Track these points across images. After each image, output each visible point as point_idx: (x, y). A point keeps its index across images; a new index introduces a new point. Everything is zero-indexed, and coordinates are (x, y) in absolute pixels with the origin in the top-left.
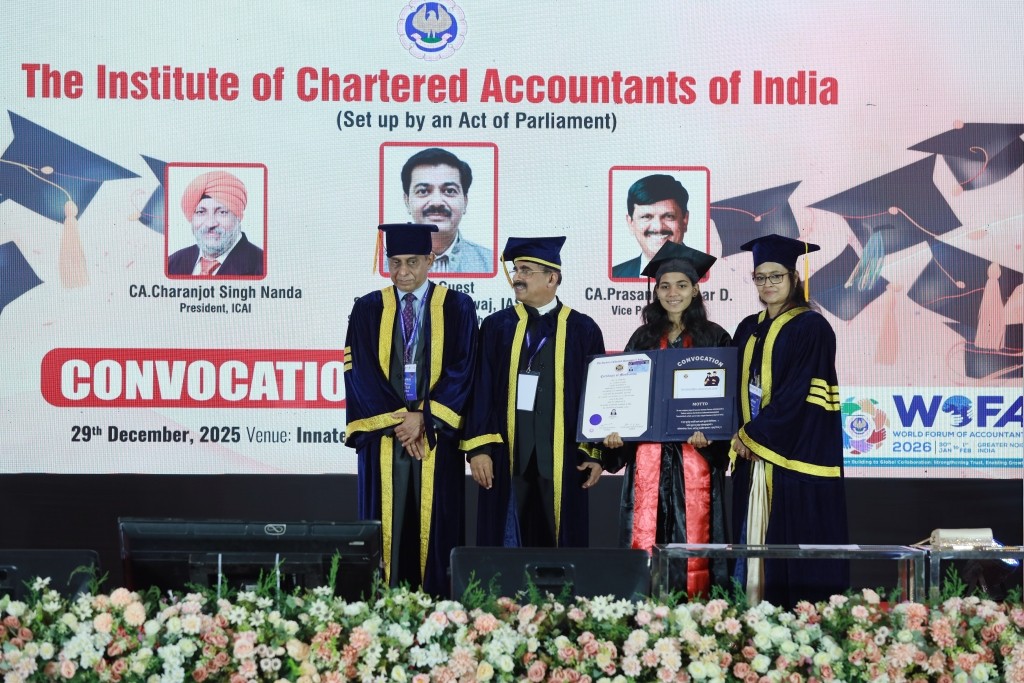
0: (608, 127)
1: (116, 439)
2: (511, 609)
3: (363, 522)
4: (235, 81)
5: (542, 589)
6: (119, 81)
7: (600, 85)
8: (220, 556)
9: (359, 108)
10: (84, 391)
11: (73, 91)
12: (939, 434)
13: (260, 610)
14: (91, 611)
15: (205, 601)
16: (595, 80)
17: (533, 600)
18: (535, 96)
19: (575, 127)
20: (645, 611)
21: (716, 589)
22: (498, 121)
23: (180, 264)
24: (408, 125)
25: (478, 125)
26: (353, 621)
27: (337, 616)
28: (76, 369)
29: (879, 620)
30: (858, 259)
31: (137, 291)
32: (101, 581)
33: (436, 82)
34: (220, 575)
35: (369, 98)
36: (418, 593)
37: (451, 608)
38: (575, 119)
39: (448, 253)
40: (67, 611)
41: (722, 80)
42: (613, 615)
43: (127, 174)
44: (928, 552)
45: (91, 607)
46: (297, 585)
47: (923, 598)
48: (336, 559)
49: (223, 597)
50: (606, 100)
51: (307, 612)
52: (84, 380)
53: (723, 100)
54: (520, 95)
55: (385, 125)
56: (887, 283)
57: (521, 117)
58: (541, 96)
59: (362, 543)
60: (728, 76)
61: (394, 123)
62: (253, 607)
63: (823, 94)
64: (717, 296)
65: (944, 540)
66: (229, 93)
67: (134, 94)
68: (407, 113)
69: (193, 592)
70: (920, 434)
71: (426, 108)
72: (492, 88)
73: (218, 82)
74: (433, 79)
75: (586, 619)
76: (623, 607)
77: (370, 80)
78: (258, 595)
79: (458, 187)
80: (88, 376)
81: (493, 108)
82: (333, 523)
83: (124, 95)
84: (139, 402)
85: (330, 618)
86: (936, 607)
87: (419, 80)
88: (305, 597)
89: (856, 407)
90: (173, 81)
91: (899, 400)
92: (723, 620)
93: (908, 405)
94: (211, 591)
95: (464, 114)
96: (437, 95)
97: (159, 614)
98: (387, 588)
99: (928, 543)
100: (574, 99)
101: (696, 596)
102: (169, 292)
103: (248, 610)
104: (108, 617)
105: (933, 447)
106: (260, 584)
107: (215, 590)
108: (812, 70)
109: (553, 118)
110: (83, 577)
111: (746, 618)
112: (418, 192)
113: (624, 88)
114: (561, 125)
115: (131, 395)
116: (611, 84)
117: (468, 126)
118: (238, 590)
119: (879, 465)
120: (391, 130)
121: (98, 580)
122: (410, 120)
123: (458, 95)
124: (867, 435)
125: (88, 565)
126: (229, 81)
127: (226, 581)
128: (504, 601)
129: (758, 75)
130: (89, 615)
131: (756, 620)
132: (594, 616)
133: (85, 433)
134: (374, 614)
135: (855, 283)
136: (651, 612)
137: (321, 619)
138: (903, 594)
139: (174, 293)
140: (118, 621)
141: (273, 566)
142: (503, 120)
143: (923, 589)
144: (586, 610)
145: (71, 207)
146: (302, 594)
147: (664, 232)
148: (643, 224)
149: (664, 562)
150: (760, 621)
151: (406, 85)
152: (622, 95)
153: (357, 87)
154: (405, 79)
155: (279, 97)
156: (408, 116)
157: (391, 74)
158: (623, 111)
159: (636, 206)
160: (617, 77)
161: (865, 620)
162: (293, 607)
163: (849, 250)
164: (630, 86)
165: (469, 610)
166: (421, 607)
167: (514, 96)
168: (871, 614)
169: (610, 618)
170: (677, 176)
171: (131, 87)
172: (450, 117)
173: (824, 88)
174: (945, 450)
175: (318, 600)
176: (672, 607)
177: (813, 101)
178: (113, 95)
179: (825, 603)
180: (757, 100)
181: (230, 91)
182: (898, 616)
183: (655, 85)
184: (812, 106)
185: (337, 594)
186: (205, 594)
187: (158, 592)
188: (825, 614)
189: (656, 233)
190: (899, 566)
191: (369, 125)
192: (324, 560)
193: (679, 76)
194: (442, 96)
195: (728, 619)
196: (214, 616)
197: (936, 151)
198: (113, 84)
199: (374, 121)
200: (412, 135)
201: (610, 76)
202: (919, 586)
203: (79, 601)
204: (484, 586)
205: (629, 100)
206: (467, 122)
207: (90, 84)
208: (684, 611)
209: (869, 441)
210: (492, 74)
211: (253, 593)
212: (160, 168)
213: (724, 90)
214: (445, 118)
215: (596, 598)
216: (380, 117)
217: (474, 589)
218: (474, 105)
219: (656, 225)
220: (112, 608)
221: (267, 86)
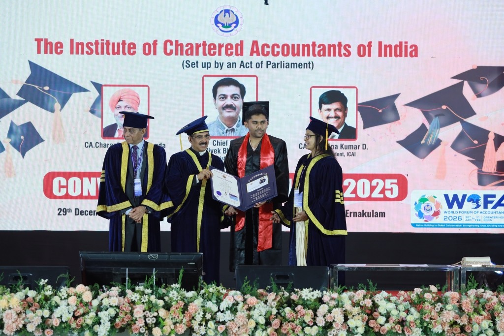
0: (310, 68)
1: (78, 214)
2: (264, 294)
3: (194, 253)
4: (135, 47)
5: (278, 285)
6: (80, 46)
7: (306, 48)
8: (127, 269)
9: (193, 59)
10: (63, 192)
11: (59, 51)
12: (465, 212)
13: (146, 295)
14: (67, 295)
15: (120, 290)
16: (304, 46)
17: (274, 290)
18: (276, 53)
19: (294, 68)
20: (327, 296)
21: (360, 285)
22: (258, 64)
23: (109, 132)
24: (215, 67)
25: (249, 67)
26: (190, 300)
27: (182, 298)
28: (60, 182)
29: (437, 300)
30: (427, 130)
31: (89, 145)
32: (71, 281)
33: (229, 47)
34: (127, 278)
35: (197, 54)
36: (220, 287)
37: (235, 294)
38: (294, 64)
39: (234, 127)
40: (56, 295)
41: (364, 46)
42: (312, 297)
43: (84, 90)
44: (460, 268)
45: (67, 293)
46: (163, 283)
47: (458, 290)
48: (181, 271)
49: (129, 289)
50: (309, 55)
51: (168, 296)
52: (63, 187)
53: (364, 55)
54: (268, 53)
55: (205, 67)
56: (441, 141)
57: (269, 63)
58: (278, 53)
59: (194, 263)
60: (366, 44)
61: (209, 66)
62: (143, 293)
63: (411, 53)
64: (361, 147)
65: (468, 262)
66: (132, 52)
67: (87, 52)
68: (215, 61)
69: (115, 286)
70: (456, 212)
71: (224, 59)
72: (255, 50)
73: (126, 47)
74: (227, 45)
75: (299, 299)
76: (317, 294)
77: (198, 46)
78: (145, 288)
79: (239, 96)
80: (65, 184)
81: (256, 59)
82: (180, 254)
83: (82, 53)
84: (89, 197)
85: (179, 298)
86: (464, 294)
87: (221, 46)
88: (167, 289)
89: (427, 200)
90: (105, 46)
91: (446, 196)
92: (364, 300)
93: (451, 199)
94: (123, 286)
95: (242, 62)
96: (229, 53)
97: (98, 297)
98: (206, 284)
99: (460, 264)
100: (294, 55)
101: (351, 288)
102: (103, 145)
103: (140, 295)
104: (75, 297)
105: (462, 218)
106: (146, 282)
107: (125, 286)
108: (406, 41)
109: (284, 64)
110: (63, 279)
111: (375, 299)
112: (220, 98)
113: (317, 49)
114: (287, 67)
115: (85, 194)
116: (311, 48)
117: (244, 67)
118: (135, 285)
119: (437, 227)
120: (208, 69)
121: (70, 280)
122: (217, 64)
123: (239, 52)
124: (432, 213)
125: (65, 274)
126: (132, 46)
127: (130, 281)
128: (261, 291)
129: (380, 43)
130: (66, 296)
131: (379, 300)
132: (303, 298)
133: (65, 211)
134: (199, 297)
135: (426, 141)
136: (330, 296)
137: (174, 299)
138: (448, 287)
139: (105, 146)
140: (79, 299)
141: (152, 274)
142: (260, 64)
143: (458, 285)
144: (299, 295)
145: (57, 106)
146: (166, 287)
147: (336, 117)
148: (326, 114)
149: (336, 272)
150: (381, 300)
151: (215, 48)
152: (316, 53)
153: (192, 49)
154: (214, 45)
155: (155, 53)
156: (216, 63)
157: (208, 43)
158: (317, 60)
159: (323, 105)
160: (314, 44)
161: (430, 300)
162: (161, 293)
163: (423, 126)
164: (319, 49)
165: (244, 295)
166: (222, 294)
167: (265, 53)
168: (433, 297)
169: (311, 299)
170: (342, 91)
171: (86, 49)
172: (235, 63)
173: (411, 49)
174: (468, 220)
175: (173, 290)
176: (340, 294)
177: (406, 56)
178: (77, 53)
179: (412, 292)
180: (380, 55)
181: (132, 51)
182: (446, 298)
183: (332, 48)
184: (406, 58)
185: (182, 287)
186: (120, 287)
187: (98, 286)
188: (412, 297)
189: (332, 118)
190: (446, 274)
191: (197, 67)
192: (176, 271)
193: (343, 44)
194: (232, 54)
195: (366, 299)
196: (124, 298)
197: (465, 79)
198: (77, 48)
199: (200, 65)
200: (218, 71)
201: (311, 44)
202: (457, 284)
203: (61, 290)
204: (251, 284)
205: (319, 55)
206: (243, 66)
207: (66, 48)
208: (345, 296)
209: (432, 215)
210: (255, 43)
211: (143, 287)
212: (99, 87)
213: (364, 50)
214: (233, 63)
215: (304, 289)
216: (202, 63)
217: (247, 285)
218: (246, 58)
219: (332, 114)
220: (77, 294)
221: (149, 49)
